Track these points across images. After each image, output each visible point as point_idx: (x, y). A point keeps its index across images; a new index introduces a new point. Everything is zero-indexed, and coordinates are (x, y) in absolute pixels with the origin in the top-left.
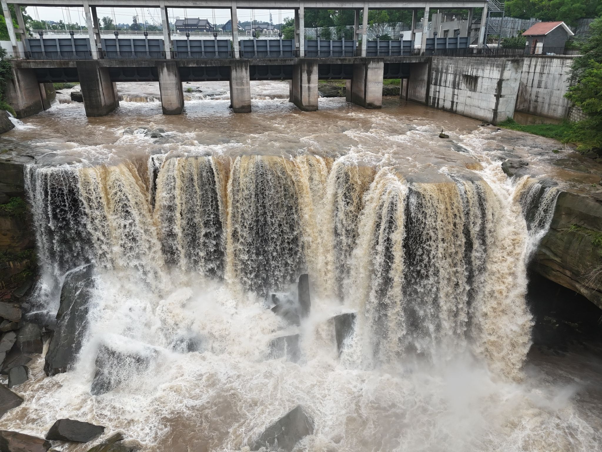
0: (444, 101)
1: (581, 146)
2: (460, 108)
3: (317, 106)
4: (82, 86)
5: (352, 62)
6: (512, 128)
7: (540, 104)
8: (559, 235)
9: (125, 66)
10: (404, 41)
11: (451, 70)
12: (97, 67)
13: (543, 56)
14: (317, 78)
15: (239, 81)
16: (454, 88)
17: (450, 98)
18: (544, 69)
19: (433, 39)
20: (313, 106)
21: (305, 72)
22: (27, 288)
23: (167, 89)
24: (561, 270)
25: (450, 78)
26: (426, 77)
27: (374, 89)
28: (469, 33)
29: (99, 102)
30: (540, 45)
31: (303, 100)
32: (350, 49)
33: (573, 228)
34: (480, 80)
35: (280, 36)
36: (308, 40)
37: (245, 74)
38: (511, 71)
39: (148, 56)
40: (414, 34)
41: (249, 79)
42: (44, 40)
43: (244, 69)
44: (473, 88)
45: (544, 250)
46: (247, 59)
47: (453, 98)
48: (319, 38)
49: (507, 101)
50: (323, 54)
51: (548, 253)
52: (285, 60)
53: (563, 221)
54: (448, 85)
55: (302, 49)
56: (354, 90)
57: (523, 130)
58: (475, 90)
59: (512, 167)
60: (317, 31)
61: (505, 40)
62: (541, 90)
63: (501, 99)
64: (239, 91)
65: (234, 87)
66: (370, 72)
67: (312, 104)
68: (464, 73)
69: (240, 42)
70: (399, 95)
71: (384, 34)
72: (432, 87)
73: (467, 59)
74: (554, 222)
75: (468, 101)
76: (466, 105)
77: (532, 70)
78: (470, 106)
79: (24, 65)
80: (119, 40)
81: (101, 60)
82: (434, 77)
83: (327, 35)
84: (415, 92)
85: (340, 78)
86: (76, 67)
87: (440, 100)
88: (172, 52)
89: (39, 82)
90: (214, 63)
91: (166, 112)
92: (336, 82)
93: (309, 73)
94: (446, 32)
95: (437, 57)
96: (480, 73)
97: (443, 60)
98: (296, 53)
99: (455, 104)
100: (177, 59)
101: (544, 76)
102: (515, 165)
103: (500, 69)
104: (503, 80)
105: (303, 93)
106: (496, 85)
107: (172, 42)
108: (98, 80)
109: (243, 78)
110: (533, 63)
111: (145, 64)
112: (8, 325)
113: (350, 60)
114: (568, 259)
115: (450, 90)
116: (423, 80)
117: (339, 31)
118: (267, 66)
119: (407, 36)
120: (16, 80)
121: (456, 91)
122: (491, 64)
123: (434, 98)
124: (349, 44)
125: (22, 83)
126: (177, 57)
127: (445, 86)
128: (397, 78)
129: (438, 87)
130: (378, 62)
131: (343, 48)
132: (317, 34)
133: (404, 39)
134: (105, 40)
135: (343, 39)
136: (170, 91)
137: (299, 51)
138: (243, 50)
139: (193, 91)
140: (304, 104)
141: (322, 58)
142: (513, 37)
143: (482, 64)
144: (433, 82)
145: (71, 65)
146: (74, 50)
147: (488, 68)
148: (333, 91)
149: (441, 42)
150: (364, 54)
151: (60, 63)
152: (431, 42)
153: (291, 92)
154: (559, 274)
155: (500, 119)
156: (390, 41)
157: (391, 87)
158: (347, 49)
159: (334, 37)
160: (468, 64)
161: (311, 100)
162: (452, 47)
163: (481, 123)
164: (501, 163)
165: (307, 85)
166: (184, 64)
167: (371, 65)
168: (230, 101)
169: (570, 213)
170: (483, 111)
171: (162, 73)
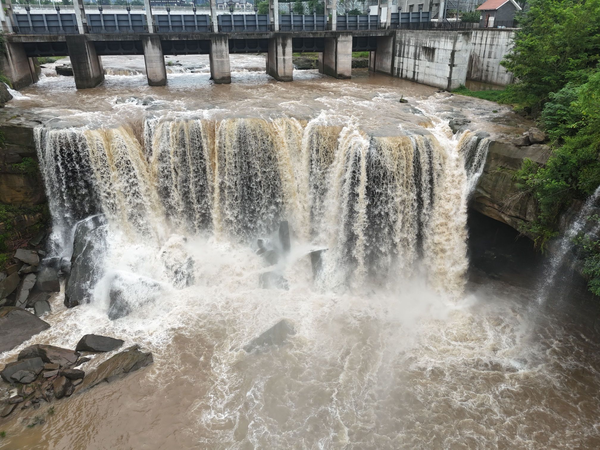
0: (407, 71)
1: (517, 106)
2: (420, 77)
3: (292, 77)
4: (72, 59)
5: (323, 36)
6: (463, 94)
7: (490, 73)
8: (489, 176)
9: (112, 40)
10: (371, 16)
11: (412, 42)
12: (86, 41)
13: (495, 29)
14: (291, 50)
15: (219, 54)
16: (415, 59)
17: (411, 68)
18: (493, 41)
19: (398, 14)
20: (288, 77)
21: (280, 45)
22: (42, 237)
23: (152, 61)
24: (491, 205)
25: (412, 50)
26: (391, 50)
27: (343, 60)
28: (431, 8)
29: (88, 75)
30: (492, 19)
31: (279, 71)
32: (320, 23)
33: (499, 170)
34: (436, 51)
35: (256, 11)
36: (282, 15)
37: (224, 47)
38: (462, 43)
39: (131, 31)
40: (380, 9)
41: (228, 52)
42: (31, 15)
43: (223, 43)
44: (431, 58)
45: (478, 190)
46: (225, 33)
47: (414, 68)
48: (292, 13)
49: (459, 70)
50: (296, 29)
51: (481, 192)
52: (261, 34)
53: (492, 165)
54: (410, 56)
55: (277, 24)
56: (326, 62)
57: (472, 95)
58: (432, 61)
59: (457, 124)
60: (290, 6)
61: (464, 15)
62: (491, 60)
63: (454, 68)
64: (219, 63)
65: (215, 59)
66: (339, 45)
67: (287, 74)
68: (423, 45)
69: (218, 17)
70: (367, 66)
71: (354, 8)
72: (397, 59)
73: (425, 32)
74: (486, 166)
75: (428, 71)
76: (425, 74)
77: (484, 42)
78: (429, 75)
79: (15, 40)
80: (104, 15)
81: (87, 34)
82: (398, 49)
83: (300, 9)
84: (381, 64)
85: (312, 51)
86: (65, 41)
87: (404, 70)
88: (154, 26)
89: (28, 56)
90: (196, 37)
91: (151, 83)
92: (309, 55)
93: (284, 46)
94: (411, 6)
95: (400, 30)
96: (436, 46)
97: (405, 33)
98: (271, 27)
99: (416, 73)
100: (160, 32)
101: (494, 47)
102: (460, 123)
103: (453, 41)
104: (455, 51)
105: (279, 64)
106: (450, 55)
107: (153, 17)
108: (86, 54)
109: (223, 51)
110: (485, 36)
111: (129, 38)
112: (28, 268)
113: (321, 34)
114: (496, 194)
115: (411, 61)
116: (388, 53)
117: (311, 6)
118: (244, 40)
119: (374, 10)
120: (9, 53)
121: (417, 61)
122: (446, 36)
123: (399, 69)
124: (320, 19)
125: (14, 57)
126: (159, 31)
127: (408, 58)
128: (365, 50)
129: (402, 58)
130: (347, 35)
131: (315, 23)
132: (290, 9)
133: (372, 13)
134: (90, 15)
135: (315, 14)
136: (154, 64)
137: (274, 25)
138: (221, 24)
139: (173, 65)
140: (280, 75)
141: (295, 31)
142: (471, 11)
143: (438, 36)
144: (397, 54)
145: (61, 39)
146: (61, 25)
147: (443, 40)
148: (306, 63)
149: (405, 16)
150: (334, 28)
151: (50, 37)
152: (395, 17)
153: (267, 64)
154: (490, 209)
155: (453, 86)
156: (358, 16)
157: (360, 59)
158: (319, 23)
159: (307, 11)
160: (427, 36)
161: (286, 71)
162: (415, 21)
163: (437, 90)
164: (449, 122)
165: (282, 57)
166: (167, 37)
167: (341, 38)
168: (210, 73)
169: (497, 158)
170: (439, 79)
171: (147, 46)
